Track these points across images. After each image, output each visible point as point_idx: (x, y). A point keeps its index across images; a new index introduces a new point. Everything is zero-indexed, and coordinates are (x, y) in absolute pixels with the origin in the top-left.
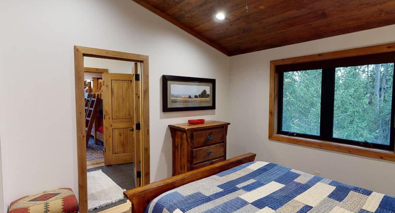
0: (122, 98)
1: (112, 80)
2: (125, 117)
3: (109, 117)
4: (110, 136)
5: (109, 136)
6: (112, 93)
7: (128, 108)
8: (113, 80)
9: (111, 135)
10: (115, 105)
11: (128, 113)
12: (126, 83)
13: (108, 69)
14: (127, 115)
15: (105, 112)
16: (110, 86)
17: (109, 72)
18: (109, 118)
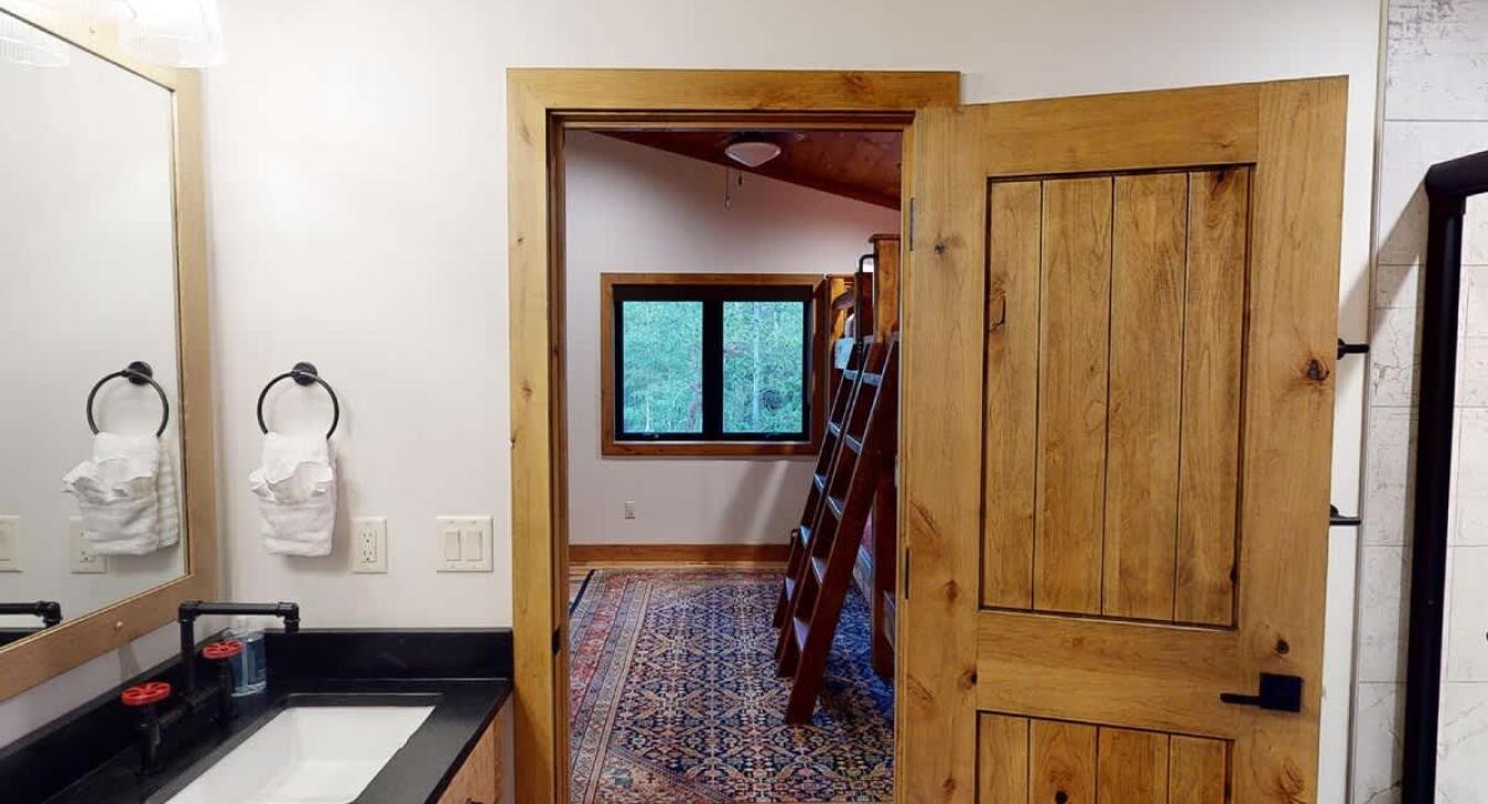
0: (1100, 380)
1: (991, 181)
2: (1128, 598)
3: (952, 583)
4: (950, 784)
5: (942, 781)
6: (993, 326)
7: (1159, 500)
8: (1005, 179)
9: (965, 774)
10: (1016, 448)
11: (1155, 553)
12: (1150, 207)
13: (958, 73)
14: (1152, 583)
15: (916, 529)
16: (969, 256)
17: (971, 96)
18: (952, 592)
